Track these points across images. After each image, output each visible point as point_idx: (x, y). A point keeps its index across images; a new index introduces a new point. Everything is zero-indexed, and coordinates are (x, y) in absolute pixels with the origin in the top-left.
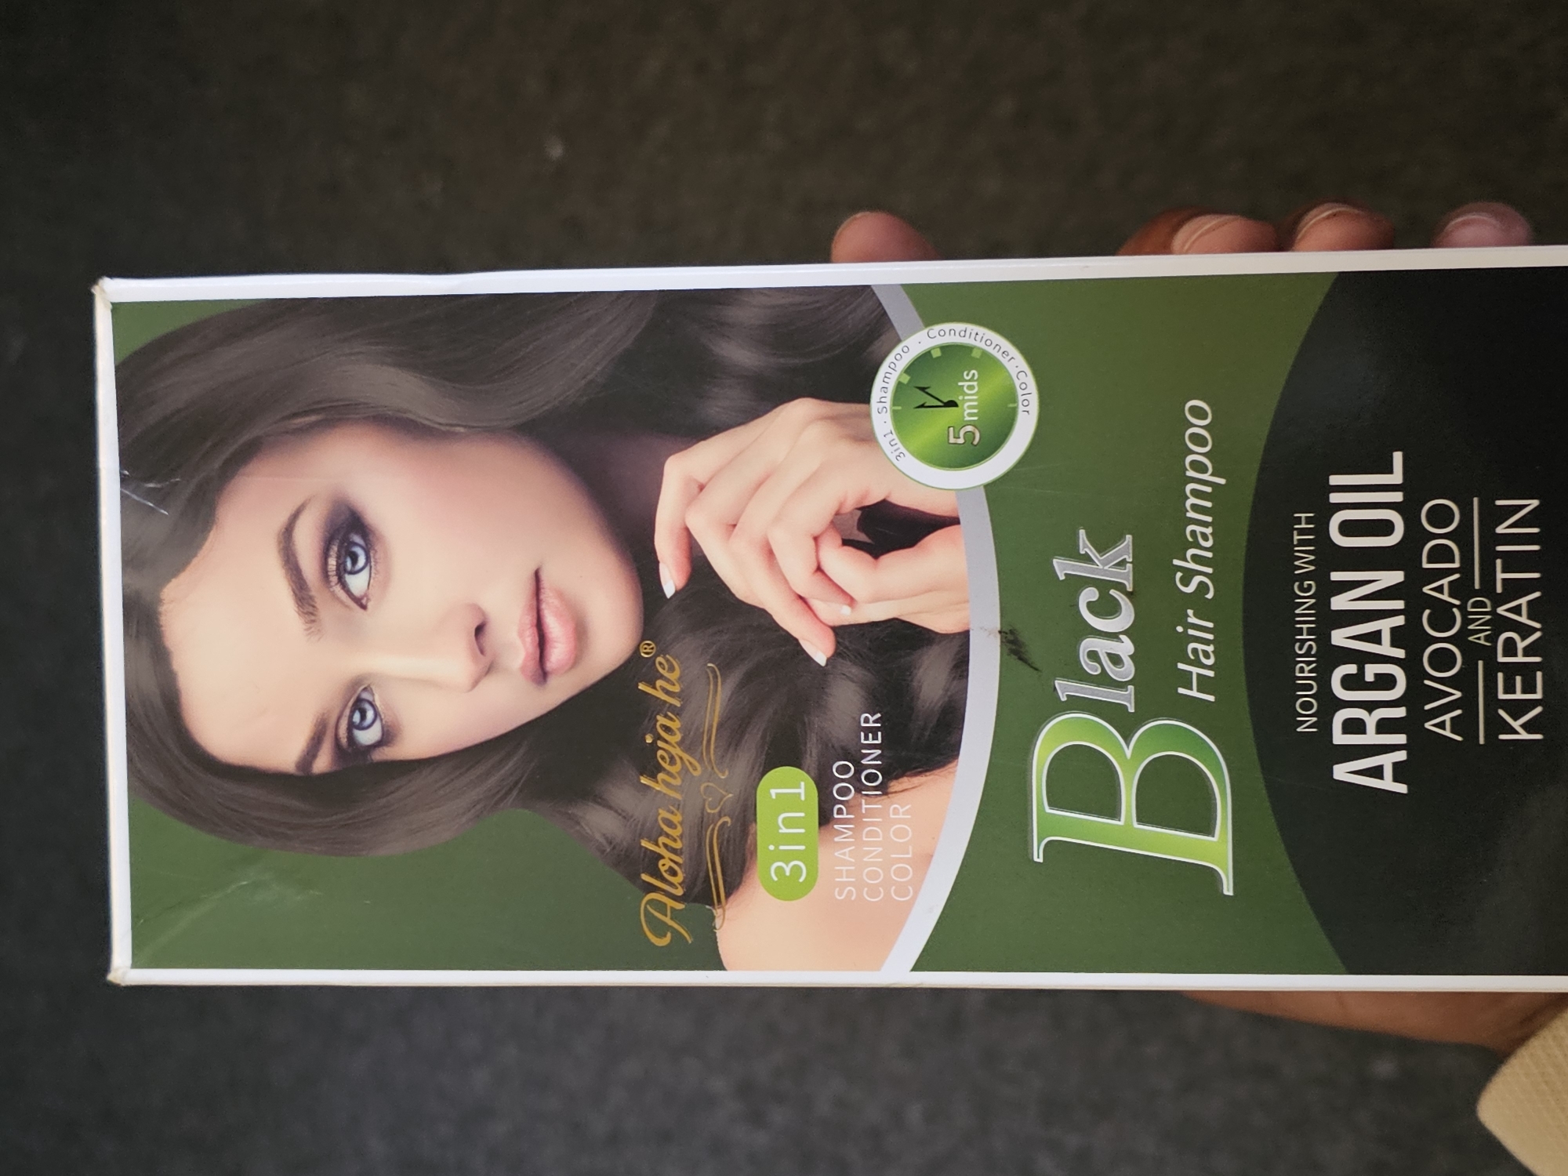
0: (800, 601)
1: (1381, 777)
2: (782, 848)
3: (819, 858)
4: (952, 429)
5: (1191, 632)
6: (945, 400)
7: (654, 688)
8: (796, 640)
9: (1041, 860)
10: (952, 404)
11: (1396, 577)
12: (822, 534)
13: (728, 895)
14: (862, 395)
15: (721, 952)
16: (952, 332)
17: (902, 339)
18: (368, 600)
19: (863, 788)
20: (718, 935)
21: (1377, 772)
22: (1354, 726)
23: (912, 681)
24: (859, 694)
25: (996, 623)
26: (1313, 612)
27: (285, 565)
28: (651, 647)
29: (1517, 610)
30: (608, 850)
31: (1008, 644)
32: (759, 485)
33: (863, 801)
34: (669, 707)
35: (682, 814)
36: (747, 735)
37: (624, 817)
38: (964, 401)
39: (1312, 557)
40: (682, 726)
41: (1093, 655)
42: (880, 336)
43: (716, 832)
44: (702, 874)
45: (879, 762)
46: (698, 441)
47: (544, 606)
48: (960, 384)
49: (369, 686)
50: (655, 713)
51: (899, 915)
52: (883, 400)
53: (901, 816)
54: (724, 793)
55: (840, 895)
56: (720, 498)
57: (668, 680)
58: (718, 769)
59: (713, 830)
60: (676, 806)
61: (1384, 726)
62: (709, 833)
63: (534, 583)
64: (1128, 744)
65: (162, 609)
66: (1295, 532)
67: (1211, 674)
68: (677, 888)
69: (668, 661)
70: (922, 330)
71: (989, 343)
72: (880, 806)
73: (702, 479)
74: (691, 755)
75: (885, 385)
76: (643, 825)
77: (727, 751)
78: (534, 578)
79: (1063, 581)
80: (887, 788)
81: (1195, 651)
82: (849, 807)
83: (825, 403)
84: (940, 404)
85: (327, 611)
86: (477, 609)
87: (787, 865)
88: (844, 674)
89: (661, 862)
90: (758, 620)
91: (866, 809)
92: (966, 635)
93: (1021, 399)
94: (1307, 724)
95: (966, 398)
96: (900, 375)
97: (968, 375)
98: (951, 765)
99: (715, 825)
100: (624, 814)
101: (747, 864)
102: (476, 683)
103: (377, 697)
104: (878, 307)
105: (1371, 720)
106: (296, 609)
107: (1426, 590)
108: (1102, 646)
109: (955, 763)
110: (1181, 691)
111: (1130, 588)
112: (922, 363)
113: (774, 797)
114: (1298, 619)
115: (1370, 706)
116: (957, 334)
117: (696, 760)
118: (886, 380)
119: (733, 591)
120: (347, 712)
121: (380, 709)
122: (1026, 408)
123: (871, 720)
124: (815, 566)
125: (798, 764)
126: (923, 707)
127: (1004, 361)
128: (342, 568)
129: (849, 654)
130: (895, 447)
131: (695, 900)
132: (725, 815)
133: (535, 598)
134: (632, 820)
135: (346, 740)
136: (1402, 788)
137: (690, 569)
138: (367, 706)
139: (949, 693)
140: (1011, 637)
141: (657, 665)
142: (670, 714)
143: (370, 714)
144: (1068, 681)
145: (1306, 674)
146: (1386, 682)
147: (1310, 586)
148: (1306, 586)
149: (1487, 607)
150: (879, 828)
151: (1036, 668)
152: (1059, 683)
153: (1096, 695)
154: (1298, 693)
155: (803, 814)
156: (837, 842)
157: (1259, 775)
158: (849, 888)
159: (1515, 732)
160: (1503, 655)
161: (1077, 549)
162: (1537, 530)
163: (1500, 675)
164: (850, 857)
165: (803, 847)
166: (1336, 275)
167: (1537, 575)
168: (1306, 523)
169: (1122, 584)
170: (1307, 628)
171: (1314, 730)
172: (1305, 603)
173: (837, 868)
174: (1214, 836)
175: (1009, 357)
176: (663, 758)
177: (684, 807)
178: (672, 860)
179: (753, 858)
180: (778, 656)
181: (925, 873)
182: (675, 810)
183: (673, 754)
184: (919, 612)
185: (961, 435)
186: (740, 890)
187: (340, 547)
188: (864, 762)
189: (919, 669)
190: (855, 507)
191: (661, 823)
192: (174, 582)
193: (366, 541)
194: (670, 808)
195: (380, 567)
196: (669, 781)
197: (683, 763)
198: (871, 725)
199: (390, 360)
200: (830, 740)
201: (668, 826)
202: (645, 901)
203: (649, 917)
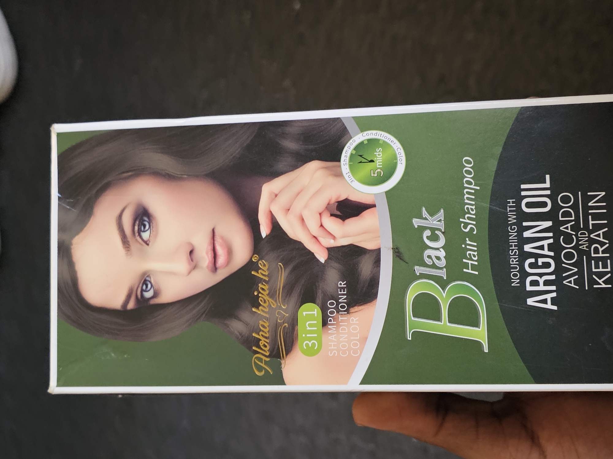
0: (314, 239)
1: (547, 304)
2: (308, 335)
4: (372, 171)
5: (468, 247)
6: (369, 160)
7: (258, 273)
8: (313, 254)
9: (410, 339)
10: (372, 161)
11: (549, 224)
12: (322, 212)
13: (287, 354)
14: (337, 159)
15: (284, 377)
16: (372, 134)
17: (352, 137)
18: (149, 242)
19: (340, 311)
20: (283, 371)
21: (545, 301)
22: (535, 283)
23: (358, 268)
24: (337, 274)
25: (391, 245)
26: (516, 238)
27: (118, 229)
28: (257, 257)
29: (598, 236)
30: (240, 337)
31: (395, 253)
32: (298, 194)
33: (340, 316)
34: (264, 281)
35: (269, 323)
36: (294, 291)
37: (246, 324)
38: (377, 160)
39: (515, 217)
40: (269, 288)
41: (429, 257)
42: (344, 136)
43: (282, 329)
44: (277, 347)
45: (346, 301)
46: (275, 178)
47: (216, 242)
48: (375, 153)
49: (149, 275)
50: (258, 283)
51: (353, 362)
52: (345, 160)
53: (355, 322)
54: (285, 314)
55: (331, 354)
56: (283, 199)
57: (263, 270)
58: (283, 305)
59: (281, 329)
60: (267, 320)
61: (546, 283)
62: (279, 330)
63: (212, 234)
64: (444, 292)
65: (72, 247)
66: (508, 207)
67: (476, 263)
68: (267, 352)
69: (263, 262)
70: (359, 133)
71: (386, 138)
72: (346, 318)
73: (276, 192)
74: (273, 299)
75: (346, 155)
76: (254, 327)
77: (286, 297)
78: (212, 232)
79: (417, 228)
80: (349, 311)
81: (470, 254)
82: (334, 319)
83: (324, 162)
84: (368, 161)
85: (134, 246)
86: (191, 244)
87: (310, 342)
88: (331, 266)
89: (261, 342)
90: (298, 246)
91: (341, 319)
92: (379, 250)
93: (399, 159)
94: (515, 283)
95: (377, 159)
96: (352, 150)
97: (378, 150)
98: (374, 301)
99: (282, 327)
100: (246, 323)
101: (294, 342)
102: (189, 273)
103: (152, 279)
104: (343, 125)
105: (541, 280)
106: (123, 246)
107: (561, 228)
108: (433, 253)
109: (376, 300)
110: (465, 270)
111: (443, 231)
112: (360, 146)
113: (305, 315)
114: (510, 241)
115: (541, 275)
116: (374, 134)
117: (274, 301)
118: (346, 153)
119: (289, 235)
120: (141, 285)
121: (153, 284)
122: (401, 162)
124: (320, 224)
125: (314, 302)
126: (363, 278)
127: (392, 144)
128: (140, 230)
129: (333, 258)
130: (351, 178)
131: (274, 357)
132: (285, 323)
133: (213, 239)
134: (249, 325)
135: (140, 296)
136: (555, 308)
137: (272, 227)
138: (148, 283)
139: (373, 273)
140: (397, 251)
141: (259, 264)
142: (264, 283)
143: (149, 286)
144: (419, 267)
145: (515, 263)
146: (547, 265)
147: (515, 228)
148: (513, 228)
149: (586, 235)
150: (346, 327)
151: (407, 262)
152: (416, 268)
153: (431, 273)
154: (511, 270)
155: (316, 322)
156: (329, 333)
157: (497, 303)
158: (334, 351)
159: (600, 284)
160: (594, 253)
161: (422, 215)
162: (605, 204)
163: (593, 261)
164: (335, 339)
165: (316, 335)
166: (520, 108)
167: (606, 222)
168: (512, 203)
169: (440, 229)
170: (514, 245)
171: (519, 285)
172: (513, 235)
173: (330, 343)
174: (479, 328)
175: (394, 143)
176: (261, 301)
177: (269, 320)
178: (265, 341)
179: (297, 340)
180: (306, 260)
181: (365, 345)
182: (266, 321)
183: (265, 299)
184: (360, 242)
185: (376, 173)
186: (291, 352)
187: (139, 222)
188: (340, 301)
189: (361, 263)
190: (335, 201)
191: (260, 327)
192: (77, 237)
193: (149, 219)
194: (264, 321)
195: (154, 229)
196: (264, 310)
197: (269, 303)
198: (342, 286)
199: (159, 151)
200: (326, 293)
201: (263, 327)
202: (254, 358)
203: (256, 364)
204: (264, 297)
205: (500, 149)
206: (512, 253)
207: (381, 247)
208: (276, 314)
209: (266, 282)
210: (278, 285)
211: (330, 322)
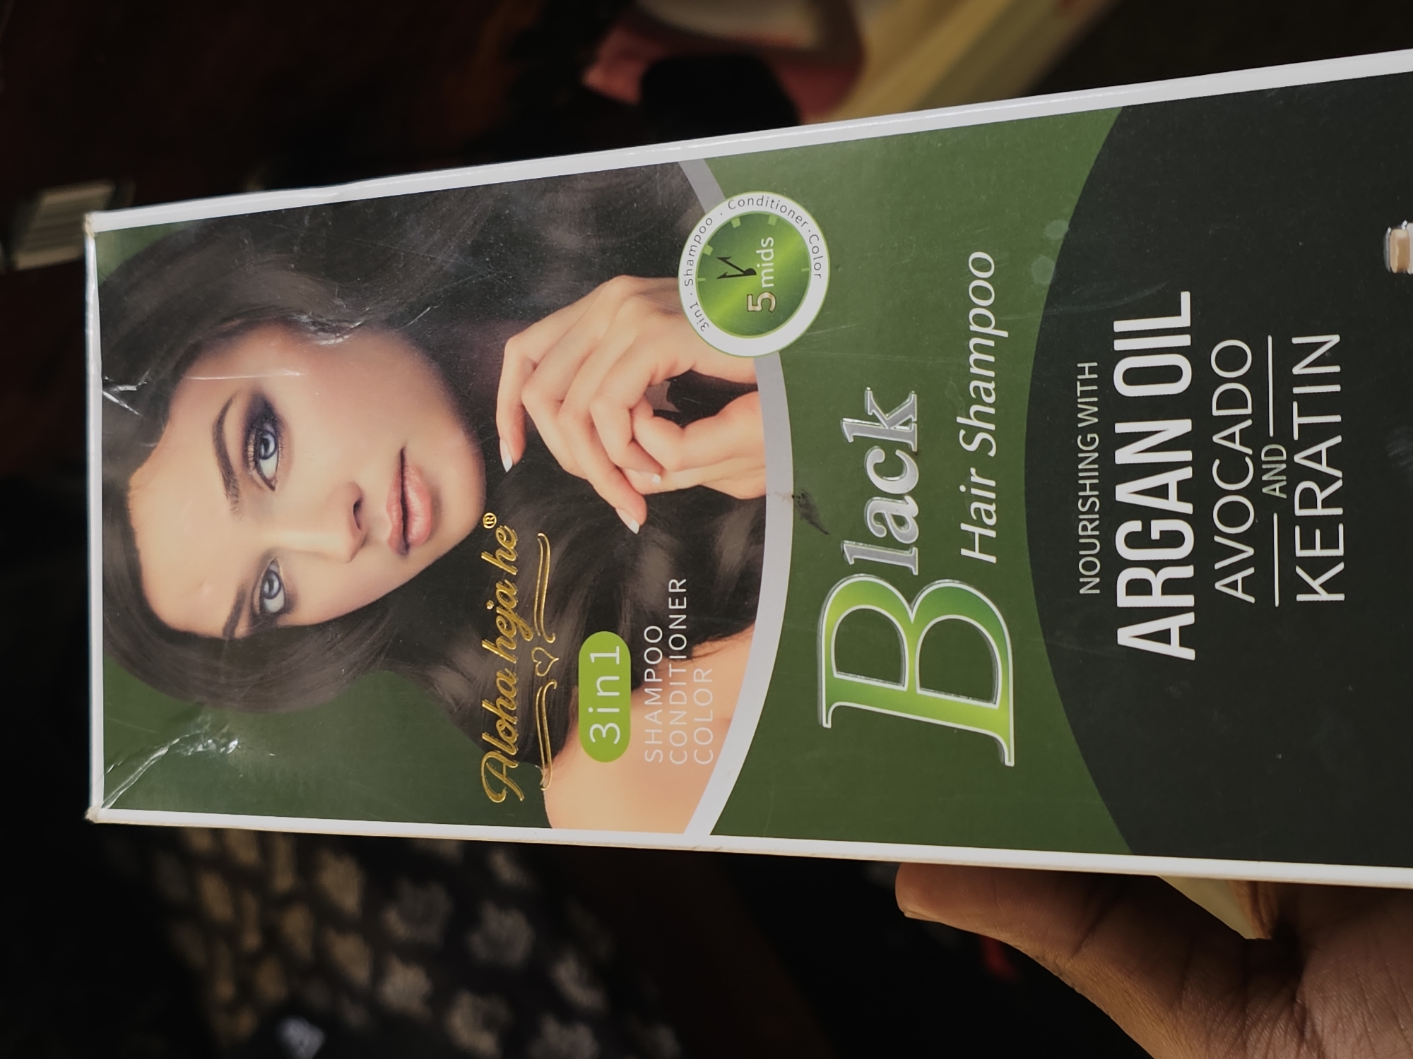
0: (617, 472)
1: (1169, 643)
2: (600, 710)
3: (632, 720)
4: (750, 297)
5: (974, 491)
6: (744, 269)
7: (495, 557)
8: (613, 509)
9: (829, 726)
10: (751, 272)
11: (1182, 426)
12: (636, 405)
13: (554, 755)
14: (671, 270)
15: (547, 810)
16: (751, 201)
18: (276, 481)
19: (671, 653)
20: (544, 792)
21: (1164, 636)
22: (1139, 587)
23: (714, 547)
24: (667, 559)
25: (790, 489)
26: (1096, 466)
27: (217, 454)
28: (492, 519)
29: (1316, 457)
30: (456, 710)
31: (800, 508)
32: (583, 361)
33: (670, 666)
34: (506, 576)
35: (516, 678)
36: (570, 603)
37: (469, 680)
38: (762, 269)
39: (1096, 409)
40: (517, 593)
41: (880, 518)
42: (686, 211)
43: (544, 695)
44: (532, 735)
45: (684, 627)
46: (532, 323)
47: (407, 483)
48: (758, 252)
50: (495, 582)
51: (701, 777)
52: (689, 272)
53: (703, 680)
54: (551, 657)
55: (649, 757)
57: (505, 550)
58: (547, 634)
59: (542, 691)
60: (512, 670)
61: (1171, 587)
62: (538, 695)
63: (400, 462)
64: (912, 609)
65: (130, 494)
66: (1078, 383)
67: (993, 534)
68: (511, 748)
69: (506, 531)
70: (722, 201)
71: (783, 209)
73: (535, 358)
74: (526, 621)
75: (691, 258)
76: (484, 687)
77: (554, 616)
78: (399, 459)
79: (852, 442)
80: (691, 652)
81: (978, 511)
82: (658, 671)
83: (637, 279)
84: (741, 273)
85: (246, 492)
86: (356, 487)
87: (604, 727)
88: (654, 541)
89: (498, 723)
90: (581, 490)
91: (673, 673)
92: (762, 500)
93: (813, 262)
94: (1090, 585)
95: (763, 265)
96: (705, 246)
97: (764, 243)
98: (748, 630)
99: (544, 688)
100: (468, 677)
101: (569, 728)
102: (354, 555)
103: (281, 569)
104: (684, 181)
105: (1157, 581)
106: (225, 493)
107: (1216, 438)
108: (888, 508)
109: (751, 628)
110: (964, 552)
111: (914, 449)
112: (724, 234)
113: (593, 661)
114: (1080, 474)
115: (1156, 566)
116: (755, 202)
117: (528, 625)
118: (692, 253)
119: (561, 463)
120: (260, 583)
121: (283, 580)
122: (818, 272)
123: (676, 586)
124: (630, 437)
125: (614, 629)
126: (724, 572)
127: (798, 226)
128: (257, 455)
129: (659, 521)
130: (700, 318)
131: (525, 760)
132: (552, 678)
133: (400, 475)
134: (475, 682)
135: (258, 608)
136: (1189, 654)
137: (525, 445)
138: (274, 577)
139: (747, 559)
140: (802, 501)
141: (498, 536)
142: (506, 581)
143: (276, 585)
144: (854, 543)
145: (1089, 533)
146: (1173, 539)
147: (1093, 440)
148: (1089, 440)
149: (1282, 455)
150: (683, 691)
151: (826, 531)
152: (847, 545)
153: (883, 558)
154: (1082, 553)
155: (617, 678)
156: (648, 705)
157: (1040, 639)
158: (657, 751)
159: (1314, 592)
160: (1301, 507)
161: (864, 410)
162: (1337, 369)
163: (1297, 529)
164: (658, 720)
165: (617, 710)
166: (1120, 110)
167: (1337, 418)
168: (1090, 373)
169: (907, 444)
170: (1090, 484)
171: (1098, 591)
172: (1089, 457)
173: (647, 731)
174: (995, 703)
175: (803, 222)
176: (501, 624)
177: (517, 669)
178: (507, 721)
179: (575, 719)
180: (598, 524)
181: (725, 737)
182: (510, 674)
183: (509, 620)
184: (721, 479)
185: (759, 303)
186: (564, 750)
187: (256, 435)
188: (671, 627)
189: (720, 535)
190: (665, 378)
191: (498, 685)
192: (139, 471)
193: (275, 429)
194: (505, 672)
195: (285, 452)
196: (505, 645)
197: (518, 630)
198: (678, 590)
199: (293, 266)
200: (642, 606)
201: (504, 688)
202: (485, 760)
203: (489, 775)
204: (506, 614)
205: (1064, 226)
206: (1083, 505)
207: (767, 492)
208: (533, 657)
209: (513, 579)
210: (538, 587)
211: (648, 678)
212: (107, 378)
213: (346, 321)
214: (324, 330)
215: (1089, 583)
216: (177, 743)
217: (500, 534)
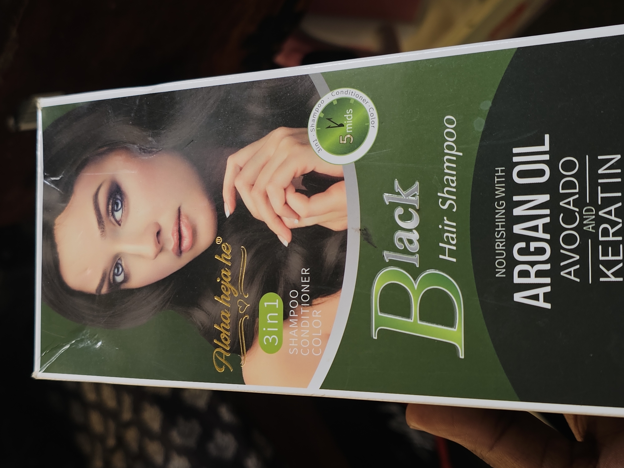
0: (278, 218)
1: (538, 300)
2: (268, 329)
3: (283, 334)
4: (341, 137)
5: (446, 228)
6: (338, 124)
7: (221, 257)
8: (276, 235)
9: (376, 338)
10: (342, 125)
11: (545, 198)
12: (288, 187)
13: (247, 350)
14: (304, 124)
15: (243, 376)
16: (342, 92)
17: (321, 97)
18: (121, 222)
19: (302, 303)
20: (242, 368)
21: (536, 297)
22: (524, 274)
23: (323, 253)
24: (301, 259)
25: (359, 226)
26: (504, 216)
27: (94, 209)
28: (220, 239)
29: (609, 213)
30: (202, 329)
31: (363, 235)
32: (263, 166)
33: (302, 309)
34: (226, 266)
35: (230, 314)
36: (256, 279)
37: (208, 314)
39: (504, 189)
40: (231, 274)
41: (401, 240)
42: (312, 97)
43: (243, 322)
44: (237, 341)
45: (309, 291)
46: (240, 149)
47: (181, 223)
48: (345, 116)
50: (221, 269)
51: (315, 362)
52: (313, 125)
53: (317, 316)
54: (246, 304)
55: (291, 352)
56: (248, 173)
57: (226, 254)
58: (244, 294)
59: (242, 320)
60: (228, 310)
61: (539, 274)
62: (240, 322)
63: (178, 213)
64: (416, 283)
65: (55, 227)
66: (496, 177)
67: (454, 248)
69: (226, 245)
70: (329, 92)
71: (357, 96)
72: (308, 311)
73: (241, 165)
74: (234, 287)
75: (314, 119)
76: (215, 318)
77: (248, 285)
78: (178, 211)
79: (388, 205)
80: (312, 302)
81: (447, 237)
82: (296, 311)
83: (289, 128)
84: (337, 126)
85: (108, 227)
86: (158, 225)
87: (270, 337)
88: (295, 251)
89: (222, 334)
90: (261, 226)
91: (303, 312)
92: (345, 232)
93: (371, 121)
94: (501, 273)
95: (347, 122)
96: (320, 113)
97: (348, 112)
98: (338, 292)
100: (208, 313)
101: (254, 337)
102: (156, 256)
103: (123, 262)
104: (311, 84)
105: (533, 271)
106: (98, 227)
107: (561, 204)
108: (405, 235)
109: (340, 291)
110: (441, 256)
111: (418, 208)
112: (330, 107)
113: (266, 306)
114: (497, 220)
115: (532, 264)
116: (344, 93)
117: (236, 289)
118: (314, 116)
119: (252, 214)
120: (113, 269)
121: (124, 267)
122: (373, 125)
123: (305, 271)
124: (284, 202)
125: (275, 291)
126: (327, 265)
127: (364, 104)
128: (113, 209)
129: (297, 241)
130: (318, 147)
131: (233, 352)
132: (246, 314)
133: (178, 219)
134: (211, 315)
135: (112, 280)
136: (548, 306)
137: (236, 205)
138: (120, 266)
139: (338, 259)
140: (364, 232)
141: (222, 248)
142: (226, 269)
143: (120, 269)
144: (389, 252)
145: (501, 248)
146: (540, 251)
147: (503, 204)
148: (500, 204)
149: (593, 211)
150: (308, 321)
151: (376, 246)
152: (385, 253)
153: (402, 259)
154: (497, 257)
155: (277, 314)
156: (291, 327)
157: (477, 298)
158: (295, 349)
159: (608, 277)
160: (602, 236)
161: (394, 189)
162: (619, 171)
163: (600, 247)
164: (295, 334)
165: (277, 329)
166: (516, 49)
167: (619, 194)
168: (501, 173)
169: (414, 205)
170: (501, 225)
171: (504, 276)
172: (500, 212)
173: (290, 339)
174: (455, 328)
175: (366, 102)
176: (223, 288)
177: (231, 309)
178: (225, 334)
179: (257, 334)
180: (269, 242)
181: (327, 343)
182: (227, 312)
183: (227, 286)
184: (327, 221)
185: (345, 140)
186: (251, 348)
187: (113, 201)
188: (302, 291)
189: (326, 248)
190: (301, 174)
191: (222, 317)
192: (59, 217)
193: (121, 197)
194: (225, 311)
195: (126, 208)
196: (225, 299)
197: (231, 291)
198: (306, 273)
199: (131, 123)
200: (289, 281)
201: (224, 319)
202: (215, 352)
203: (217, 359)
204: (226, 283)
205: (489, 104)
206: (498, 235)
207: (348, 228)
208: (238, 304)
209: (229, 268)
210: (241, 271)
211: (291, 314)
212: (46, 174)
213: (154, 148)
214: (145, 152)
215: (500, 272)
216: (74, 343)
217: (224, 247)
